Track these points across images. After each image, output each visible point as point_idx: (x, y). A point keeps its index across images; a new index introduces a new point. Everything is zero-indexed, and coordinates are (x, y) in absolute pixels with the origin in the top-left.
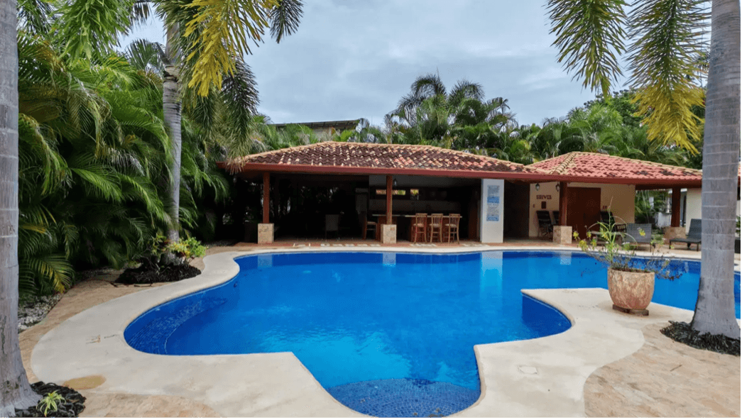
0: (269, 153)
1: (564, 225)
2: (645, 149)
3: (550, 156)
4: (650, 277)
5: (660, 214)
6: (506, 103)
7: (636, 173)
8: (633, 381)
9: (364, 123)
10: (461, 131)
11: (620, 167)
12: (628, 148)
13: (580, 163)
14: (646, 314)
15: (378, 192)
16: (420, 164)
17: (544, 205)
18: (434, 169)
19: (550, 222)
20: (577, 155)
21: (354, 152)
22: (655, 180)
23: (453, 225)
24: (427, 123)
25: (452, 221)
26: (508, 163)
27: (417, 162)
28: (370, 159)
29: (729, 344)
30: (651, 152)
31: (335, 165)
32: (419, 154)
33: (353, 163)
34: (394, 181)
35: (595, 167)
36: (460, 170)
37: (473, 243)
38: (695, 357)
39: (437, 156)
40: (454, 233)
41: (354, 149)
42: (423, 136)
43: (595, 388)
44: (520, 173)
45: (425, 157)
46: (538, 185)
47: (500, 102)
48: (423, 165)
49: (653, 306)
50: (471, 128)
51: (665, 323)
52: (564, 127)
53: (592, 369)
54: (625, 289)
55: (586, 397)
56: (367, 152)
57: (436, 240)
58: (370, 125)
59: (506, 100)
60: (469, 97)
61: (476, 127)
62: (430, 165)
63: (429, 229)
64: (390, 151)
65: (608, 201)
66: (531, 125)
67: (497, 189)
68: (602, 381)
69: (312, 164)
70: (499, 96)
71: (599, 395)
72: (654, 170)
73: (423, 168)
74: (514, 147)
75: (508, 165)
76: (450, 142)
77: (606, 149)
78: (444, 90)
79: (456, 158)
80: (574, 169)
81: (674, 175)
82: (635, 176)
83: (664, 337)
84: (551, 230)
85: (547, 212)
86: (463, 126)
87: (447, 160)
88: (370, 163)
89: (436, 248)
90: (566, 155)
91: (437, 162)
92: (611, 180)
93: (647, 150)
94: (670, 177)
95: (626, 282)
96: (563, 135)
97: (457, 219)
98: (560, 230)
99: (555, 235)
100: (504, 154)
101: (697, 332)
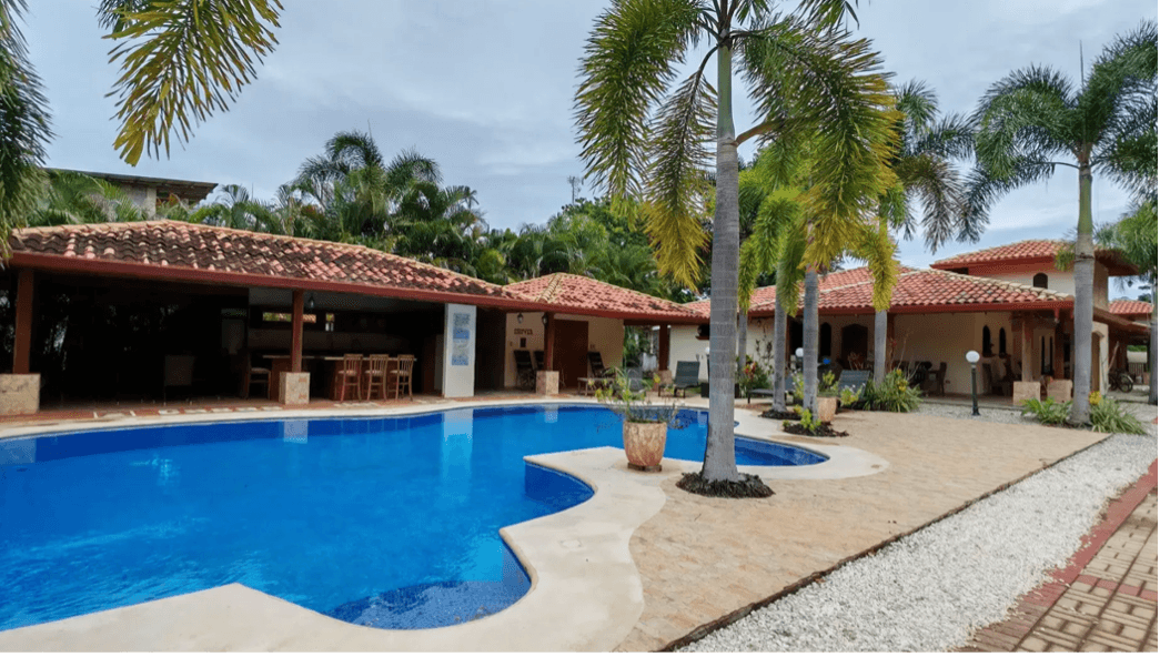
0: (35, 230)
1: (550, 370)
2: (631, 276)
3: (530, 277)
4: (663, 428)
5: (645, 354)
6: (474, 196)
7: (627, 305)
8: (668, 535)
9: (239, 194)
10: (409, 228)
11: (611, 297)
12: (615, 272)
13: (568, 289)
14: (660, 469)
15: (267, 316)
16: (354, 276)
17: (523, 342)
18: (378, 286)
19: (530, 366)
20: (562, 276)
21: (228, 245)
22: (645, 314)
23: (402, 372)
24: (353, 207)
25: (402, 365)
26: (483, 284)
27: (348, 271)
28: (264, 261)
29: (732, 488)
30: (638, 279)
31: (196, 266)
32: (348, 259)
33: (233, 266)
34: (309, 301)
35: (585, 295)
36: (417, 289)
37: (433, 399)
38: (709, 504)
39: (378, 264)
40: (404, 384)
41: (228, 239)
42: (346, 228)
43: (640, 548)
44: (498, 298)
45: (359, 264)
46: (520, 316)
47: (466, 193)
48: (359, 277)
49: (665, 462)
50: (424, 225)
51: (678, 477)
52: (547, 239)
53: (630, 532)
54: (641, 443)
55: (635, 559)
56: (254, 247)
57: (376, 397)
58: (250, 199)
59: (474, 192)
60: (420, 178)
61: (432, 224)
62: (371, 279)
63: (365, 378)
64: (297, 249)
65: (596, 338)
66: (504, 231)
67: (466, 319)
68: (642, 540)
69: (146, 262)
70: (465, 185)
71: (645, 554)
72: (644, 303)
73: (359, 282)
74: (483, 258)
75: (482, 286)
76: (393, 242)
77: (592, 272)
78: (379, 161)
79: (409, 270)
80: (562, 296)
81: (662, 309)
82: (626, 309)
83: (680, 490)
84: (533, 377)
85: (527, 353)
86: (412, 221)
87: (395, 272)
88: (266, 268)
89: (377, 408)
90: (550, 277)
91: (381, 274)
92: (602, 313)
93: (633, 276)
94: (659, 312)
95: (641, 434)
96: (546, 249)
97: (409, 363)
98: (544, 376)
99: (539, 383)
100: (470, 267)
101: (707, 481)
